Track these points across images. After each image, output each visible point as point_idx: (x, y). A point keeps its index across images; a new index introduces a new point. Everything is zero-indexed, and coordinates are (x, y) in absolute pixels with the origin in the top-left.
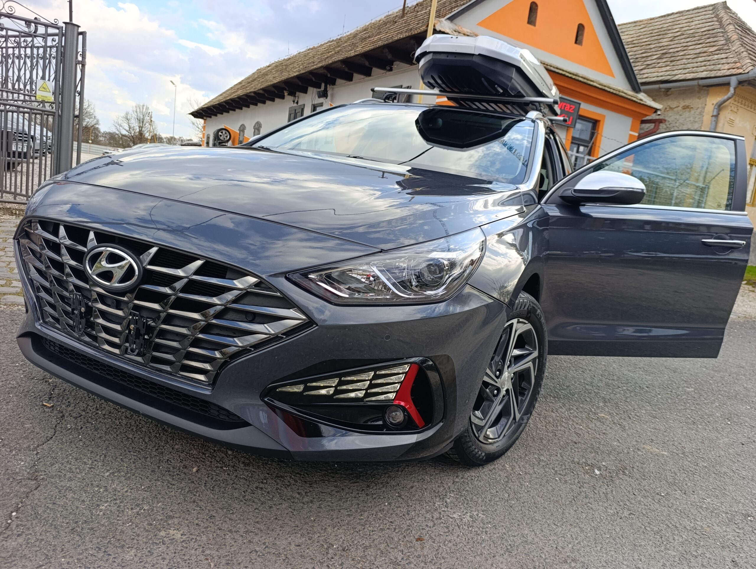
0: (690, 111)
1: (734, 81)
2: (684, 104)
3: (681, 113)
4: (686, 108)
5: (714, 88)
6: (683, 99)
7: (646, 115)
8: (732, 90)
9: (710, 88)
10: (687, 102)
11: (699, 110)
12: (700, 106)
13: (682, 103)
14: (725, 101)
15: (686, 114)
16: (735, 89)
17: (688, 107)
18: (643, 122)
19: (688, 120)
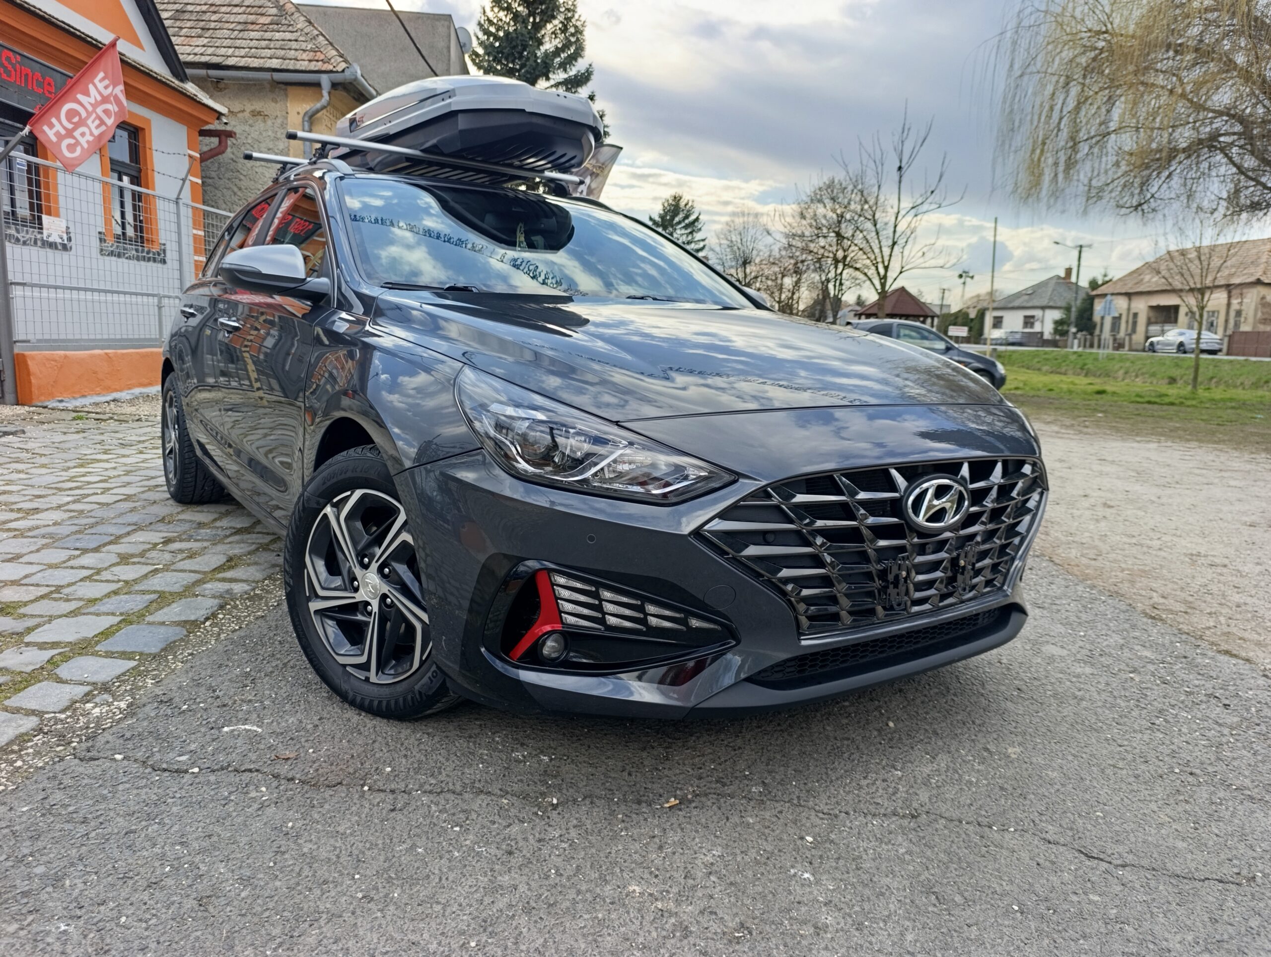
0: (265, 122)
1: (325, 80)
2: (253, 108)
3: (251, 122)
4: (256, 114)
5: (294, 87)
6: (249, 100)
7: (207, 123)
8: (325, 93)
9: (289, 88)
10: (258, 106)
11: (279, 121)
12: (279, 113)
13: (249, 107)
14: (318, 111)
15: (260, 125)
16: (329, 93)
17: (259, 113)
18: (203, 133)
19: (264, 134)
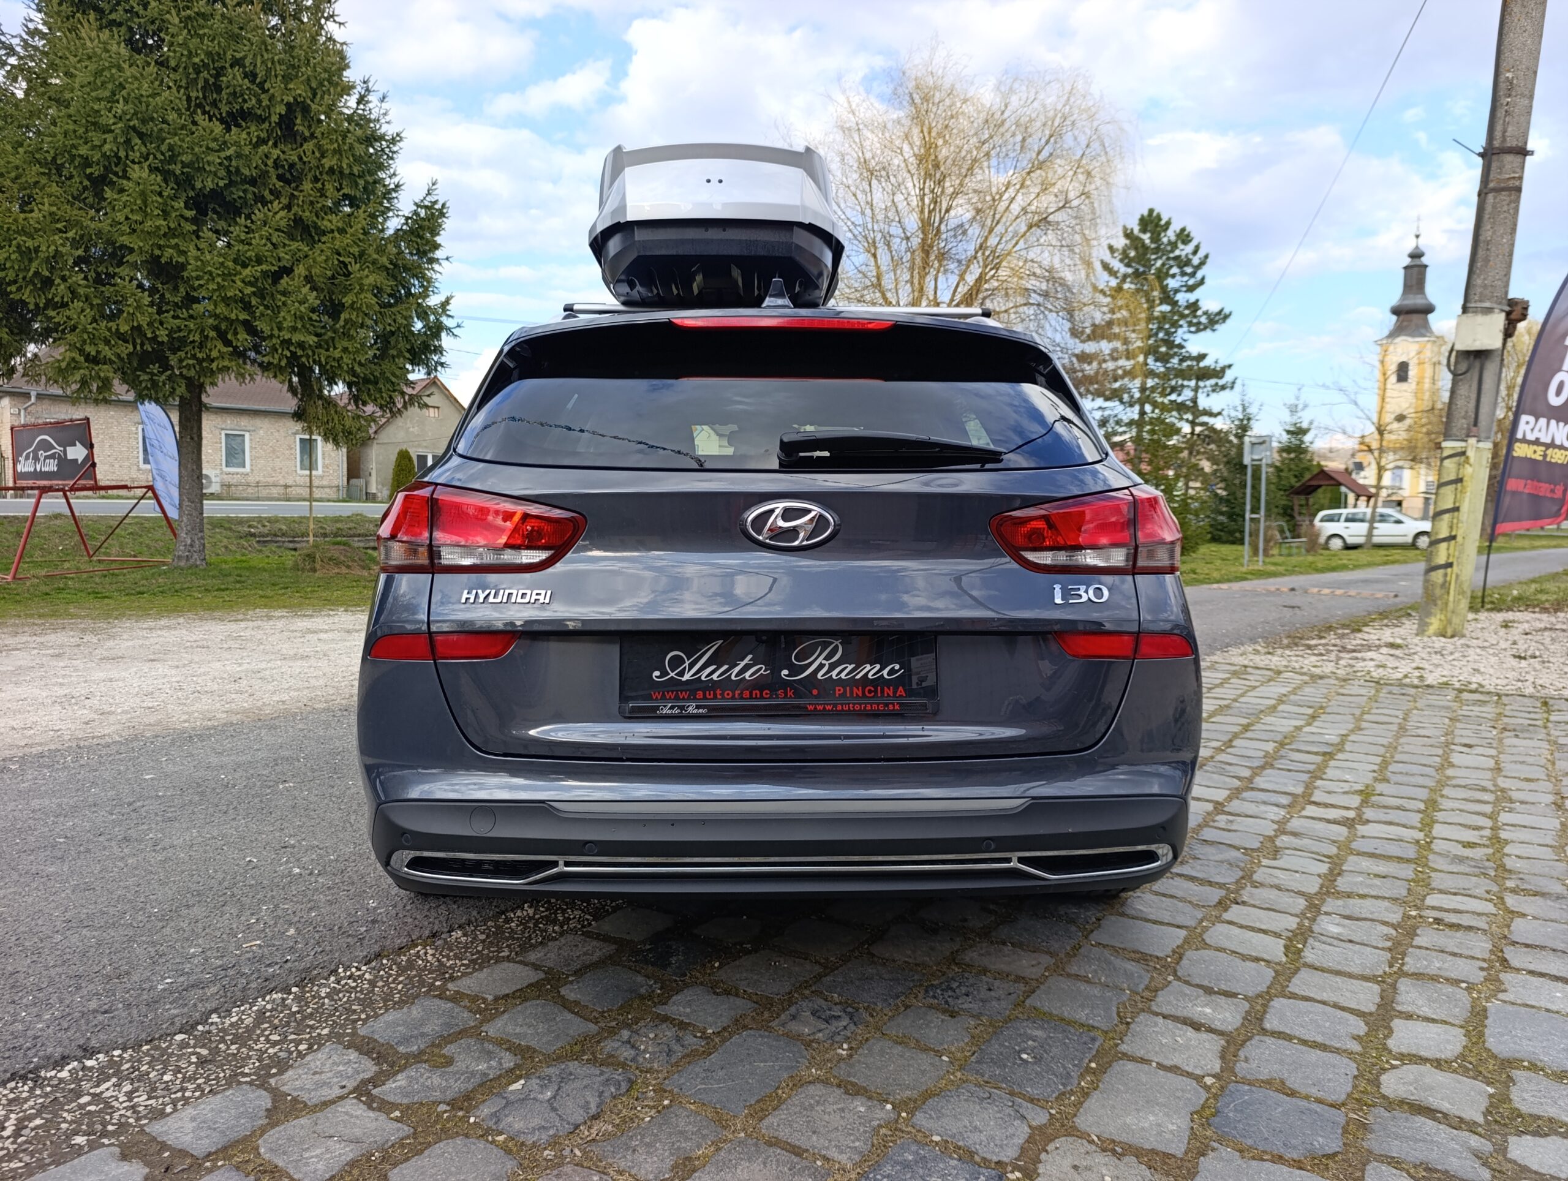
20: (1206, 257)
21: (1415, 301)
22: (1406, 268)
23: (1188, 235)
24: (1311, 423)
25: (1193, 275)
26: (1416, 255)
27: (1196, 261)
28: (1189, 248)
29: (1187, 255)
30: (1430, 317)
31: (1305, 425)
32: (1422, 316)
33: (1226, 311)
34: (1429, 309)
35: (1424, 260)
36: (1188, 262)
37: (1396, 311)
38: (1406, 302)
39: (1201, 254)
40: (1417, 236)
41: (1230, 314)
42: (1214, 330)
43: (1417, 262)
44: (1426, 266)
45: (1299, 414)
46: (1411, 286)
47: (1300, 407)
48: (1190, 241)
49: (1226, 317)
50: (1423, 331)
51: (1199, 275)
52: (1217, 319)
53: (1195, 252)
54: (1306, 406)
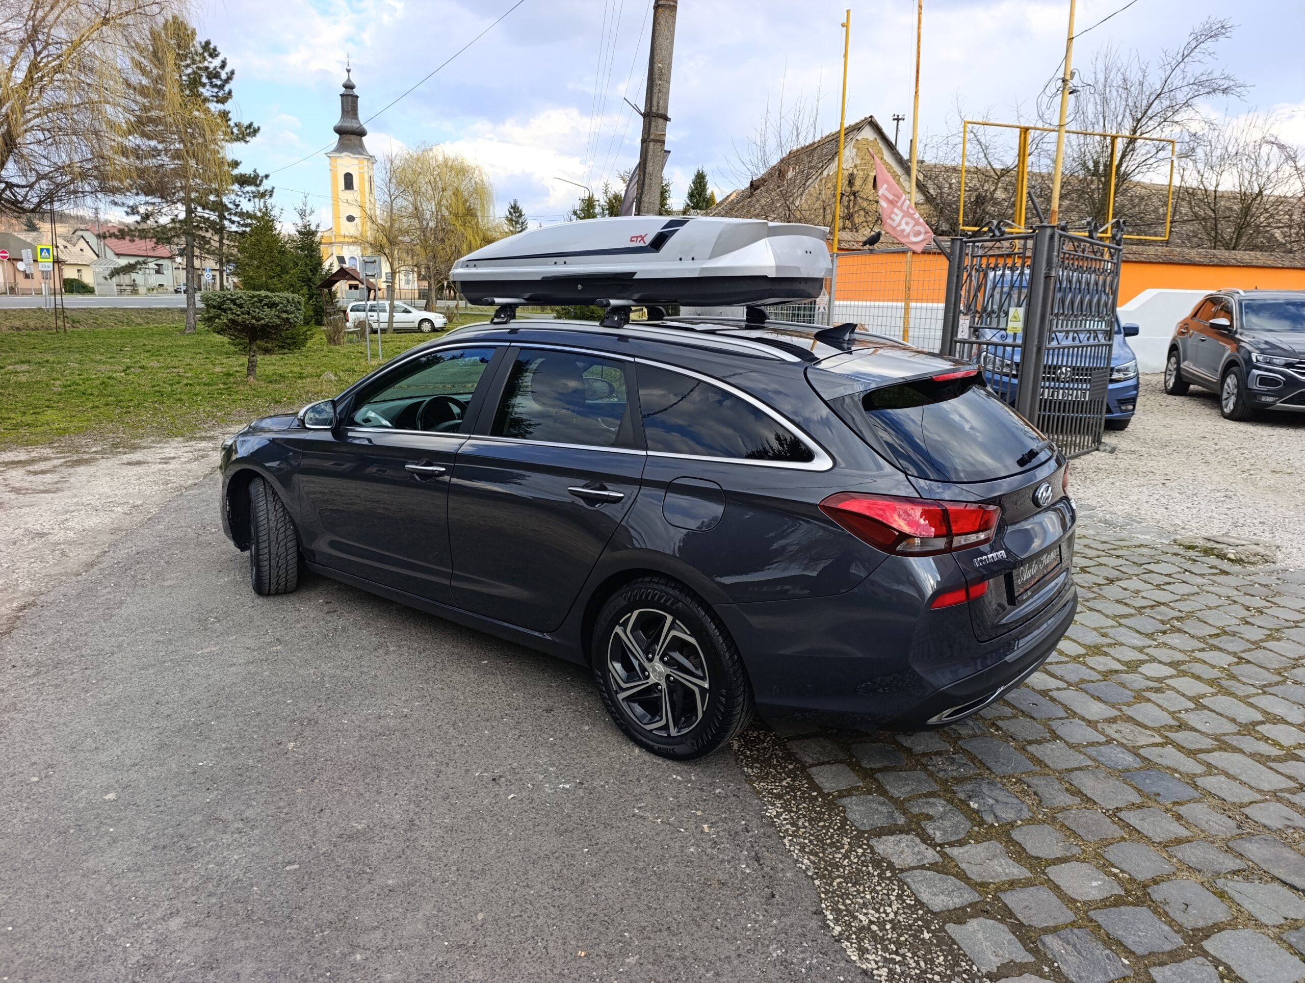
20: (232, 73)
21: (350, 124)
22: (342, 95)
23: (215, 50)
24: (318, 226)
25: (221, 87)
26: (349, 86)
27: (224, 76)
28: (216, 62)
29: (215, 69)
30: (364, 138)
31: (313, 228)
32: (358, 137)
33: (255, 125)
34: (362, 133)
35: (356, 92)
36: (217, 75)
37: (339, 131)
38: (345, 124)
39: (228, 69)
40: (348, 71)
41: (259, 129)
42: (247, 142)
43: (349, 92)
44: (357, 97)
45: (308, 219)
46: (348, 112)
47: (308, 212)
48: (217, 55)
49: (255, 131)
50: (360, 150)
51: (227, 88)
52: (250, 131)
53: (223, 66)
54: (312, 212)
